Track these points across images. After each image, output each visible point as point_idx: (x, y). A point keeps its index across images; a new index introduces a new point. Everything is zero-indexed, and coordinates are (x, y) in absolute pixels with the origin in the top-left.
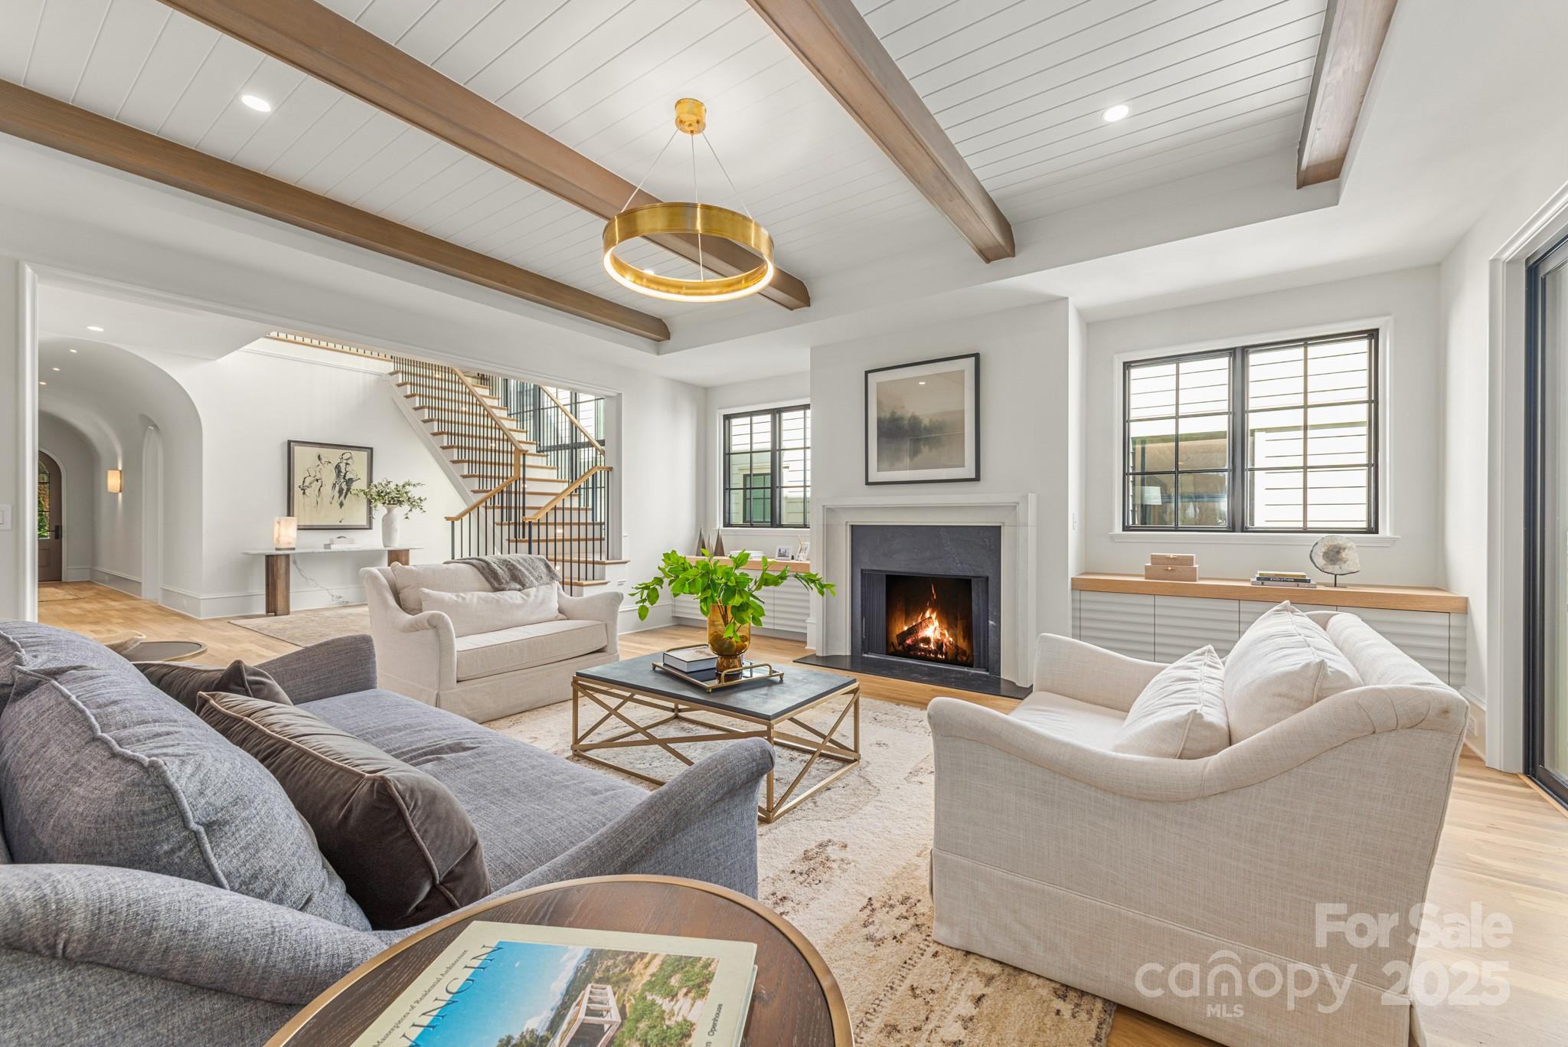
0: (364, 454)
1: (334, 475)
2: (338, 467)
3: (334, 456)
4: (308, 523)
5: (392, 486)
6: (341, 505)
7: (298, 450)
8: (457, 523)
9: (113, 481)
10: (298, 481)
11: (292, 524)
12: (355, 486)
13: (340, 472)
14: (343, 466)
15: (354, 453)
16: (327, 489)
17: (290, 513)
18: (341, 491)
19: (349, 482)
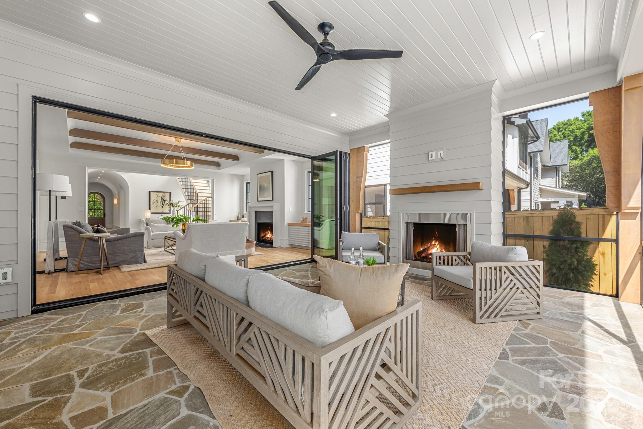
0: (169, 194)
1: (161, 199)
2: (162, 197)
3: (161, 194)
4: (153, 212)
5: (174, 202)
6: (163, 207)
7: (151, 193)
8: (179, 211)
9: (116, 201)
10: (152, 201)
11: (150, 212)
12: (166, 202)
13: (162, 199)
14: (163, 197)
15: (166, 194)
16: (159, 203)
17: (150, 209)
18: (162, 204)
19: (164, 201)
